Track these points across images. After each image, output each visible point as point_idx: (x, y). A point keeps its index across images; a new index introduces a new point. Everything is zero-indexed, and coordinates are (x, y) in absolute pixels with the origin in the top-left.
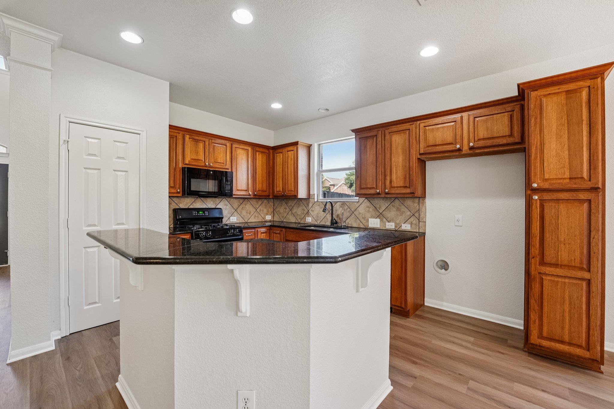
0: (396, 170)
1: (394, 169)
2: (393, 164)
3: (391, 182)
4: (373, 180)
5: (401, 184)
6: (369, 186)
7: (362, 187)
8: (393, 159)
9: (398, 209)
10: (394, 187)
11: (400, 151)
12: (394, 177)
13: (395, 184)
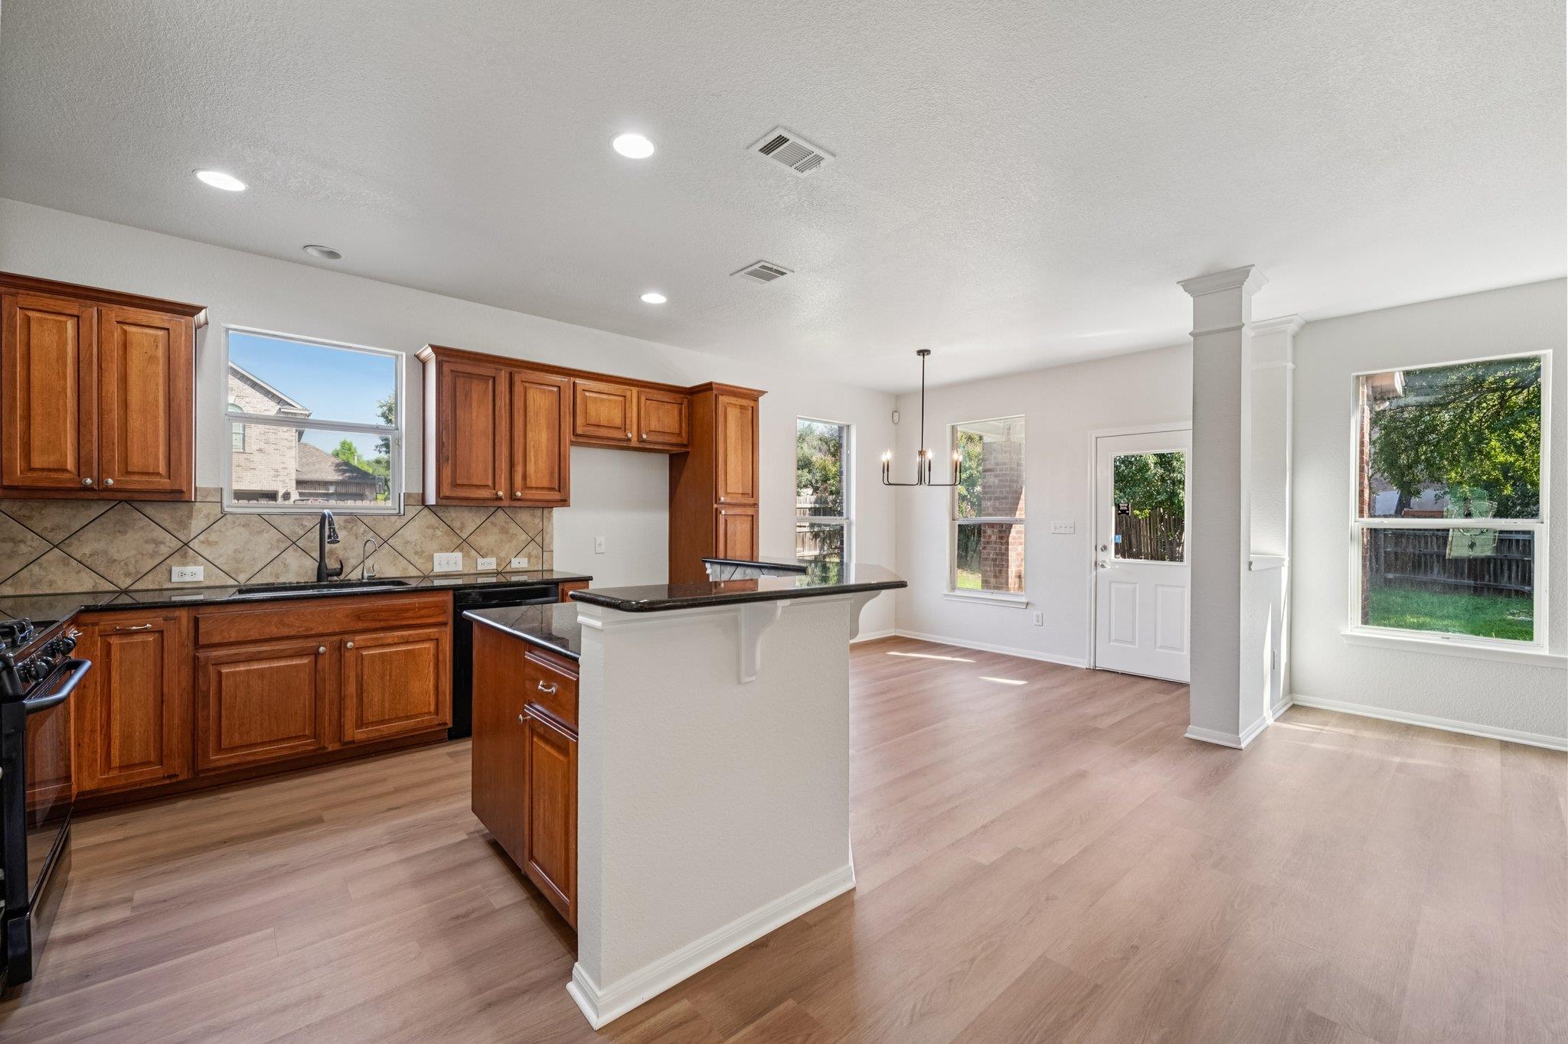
0: (536, 456)
1: (532, 453)
2: (530, 444)
3: (525, 477)
4: (486, 471)
5: (545, 483)
6: (475, 482)
7: (458, 482)
8: (530, 435)
9: (504, 530)
10: (532, 488)
11: (543, 421)
12: (531, 468)
13: (532, 482)
